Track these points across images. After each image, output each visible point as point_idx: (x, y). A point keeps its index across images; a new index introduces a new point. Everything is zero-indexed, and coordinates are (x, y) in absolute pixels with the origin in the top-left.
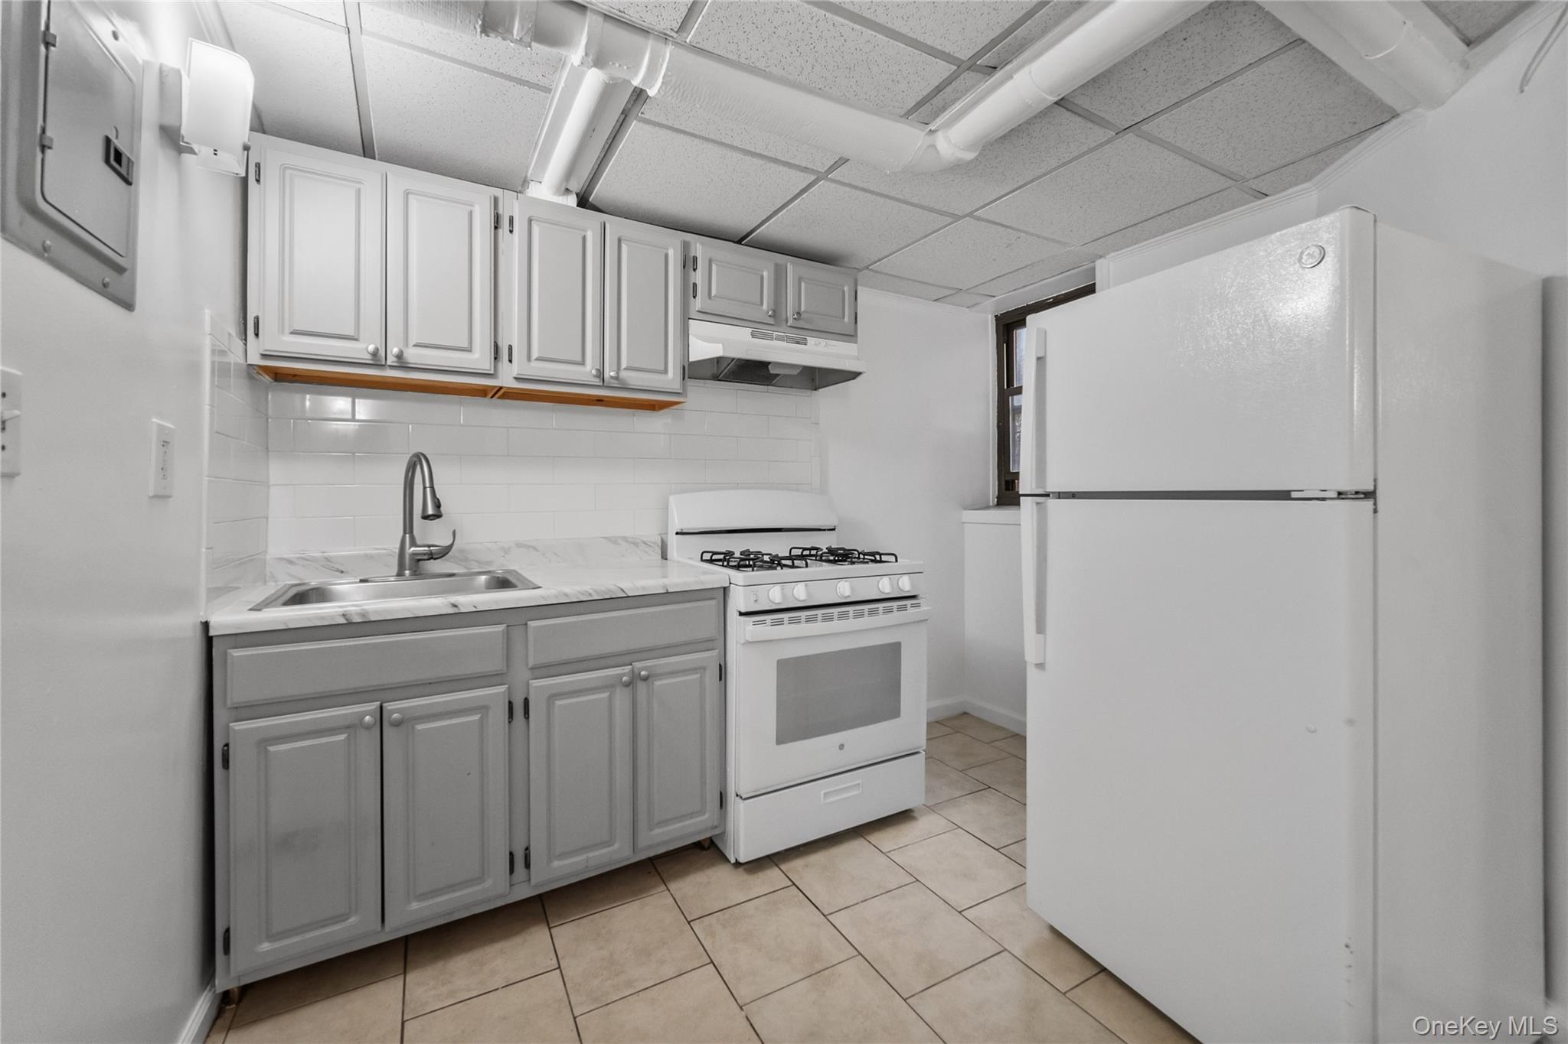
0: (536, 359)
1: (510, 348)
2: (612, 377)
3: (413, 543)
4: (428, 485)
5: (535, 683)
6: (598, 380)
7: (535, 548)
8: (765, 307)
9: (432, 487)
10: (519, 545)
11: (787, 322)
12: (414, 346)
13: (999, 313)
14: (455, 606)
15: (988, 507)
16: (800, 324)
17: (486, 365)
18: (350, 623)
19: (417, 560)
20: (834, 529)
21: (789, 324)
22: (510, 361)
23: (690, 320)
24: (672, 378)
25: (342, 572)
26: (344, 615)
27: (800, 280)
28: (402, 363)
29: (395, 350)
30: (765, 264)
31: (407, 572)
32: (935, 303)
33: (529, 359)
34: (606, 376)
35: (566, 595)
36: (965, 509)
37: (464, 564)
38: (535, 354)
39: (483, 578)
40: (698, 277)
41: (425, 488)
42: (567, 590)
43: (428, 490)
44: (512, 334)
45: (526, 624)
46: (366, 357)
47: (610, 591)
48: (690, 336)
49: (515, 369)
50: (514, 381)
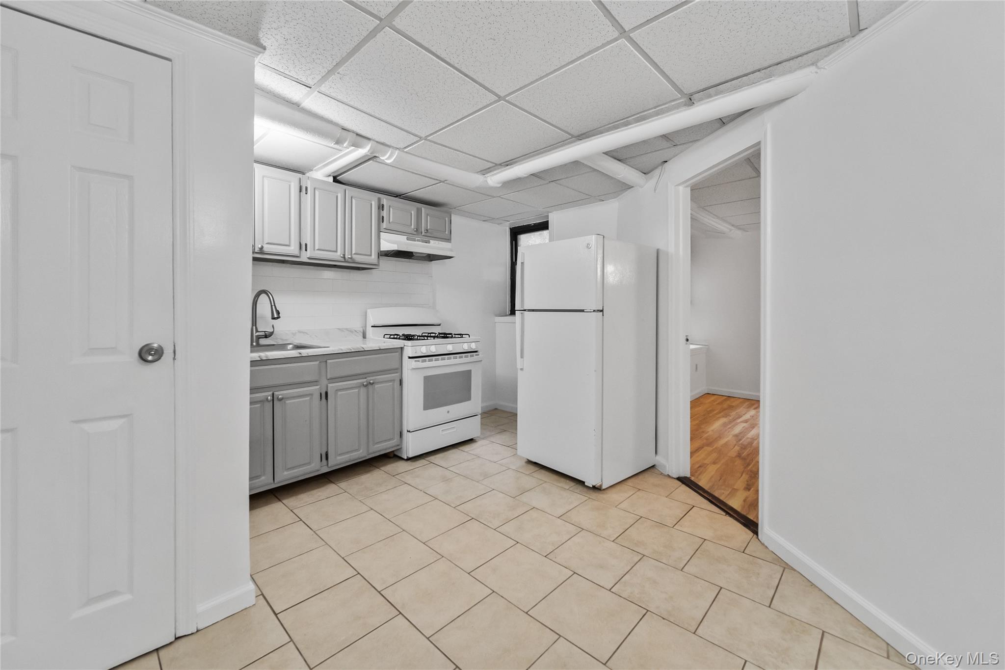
0: (317, 250)
1: (306, 245)
2: (349, 258)
3: (257, 331)
4: (273, 304)
5: (330, 385)
6: (342, 259)
7: (306, 333)
8: (413, 227)
9: (275, 305)
10: (300, 332)
11: (422, 233)
12: (267, 244)
13: (511, 227)
14: (300, 354)
15: (506, 316)
16: (428, 234)
17: (296, 252)
18: (262, 360)
19: (259, 338)
20: (440, 325)
21: (423, 234)
22: (306, 250)
23: (381, 233)
24: (374, 258)
26: (259, 357)
27: (427, 215)
29: (260, 246)
30: (412, 207)
31: (255, 343)
33: (314, 250)
34: (346, 257)
35: (342, 350)
36: (496, 316)
37: (277, 339)
38: (317, 248)
39: (291, 346)
40: (384, 213)
41: (272, 306)
42: (342, 348)
43: (273, 307)
44: (307, 239)
45: (326, 362)
47: (359, 348)
48: (381, 240)
49: (309, 254)
50: (308, 259)
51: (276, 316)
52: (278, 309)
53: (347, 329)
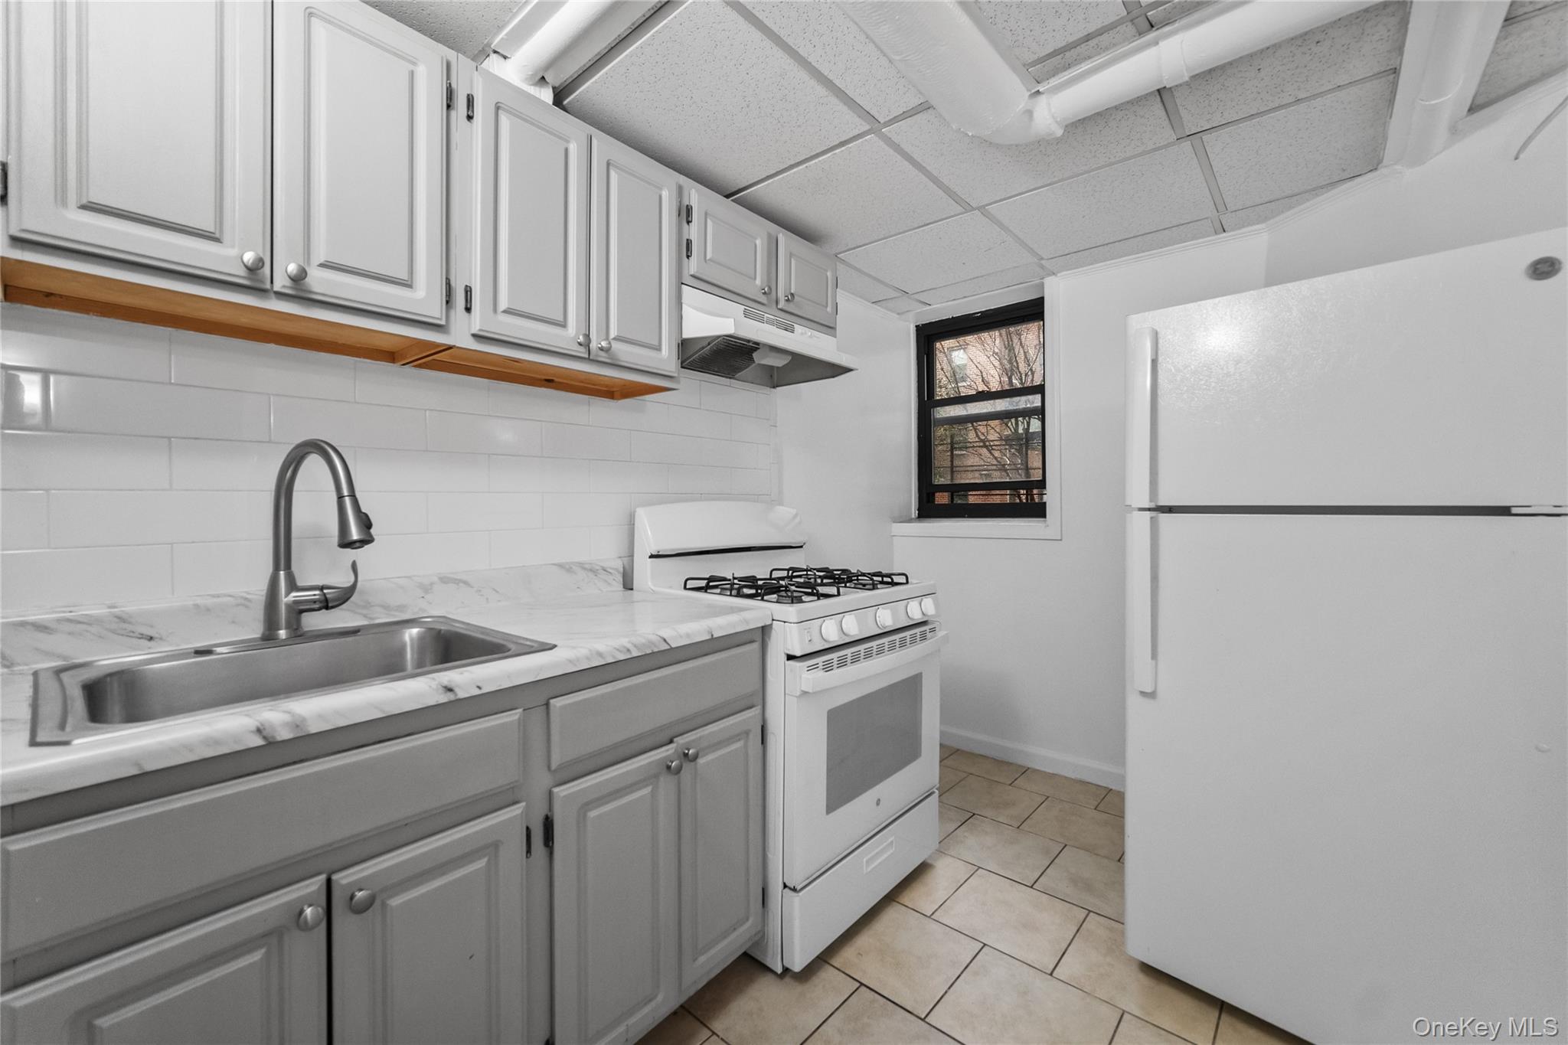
0: (505, 312)
1: (468, 291)
2: (601, 349)
3: (293, 586)
4: (345, 492)
5: (561, 791)
6: (582, 349)
7: (466, 583)
8: (758, 282)
9: (353, 495)
10: (444, 580)
11: (777, 303)
12: (322, 265)
13: (919, 323)
14: (450, 690)
15: (910, 521)
16: (791, 308)
17: (434, 310)
18: (271, 744)
19: (298, 610)
20: (801, 547)
21: (780, 306)
22: (468, 309)
23: (683, 286)
24: (666, 358)
25: (151, 639)
26: (259, 731)
27: (791, 255)
28: (299, 290)
29: (292, 268)
30: (760, 230)
31: (282, 633)
32: (873, 305)
33: (495, 310)
34: (594, 345)
35: (600, 654)
36: (894, 522)
37: (365, 612)
38: (503, 304)
39: (415, 631)
40: (693, 232)
41: (340, 498)
42: (601, 646)
43: (347, 501)
44: (472, 271)
45: (547, 704)
46: (238, 274)
47: (651, 643)
48: (683, 305)
49: (477, 321)
50: (472, 339)
51: (355, 534)
52: (363, 511)
53: (582, 566)
